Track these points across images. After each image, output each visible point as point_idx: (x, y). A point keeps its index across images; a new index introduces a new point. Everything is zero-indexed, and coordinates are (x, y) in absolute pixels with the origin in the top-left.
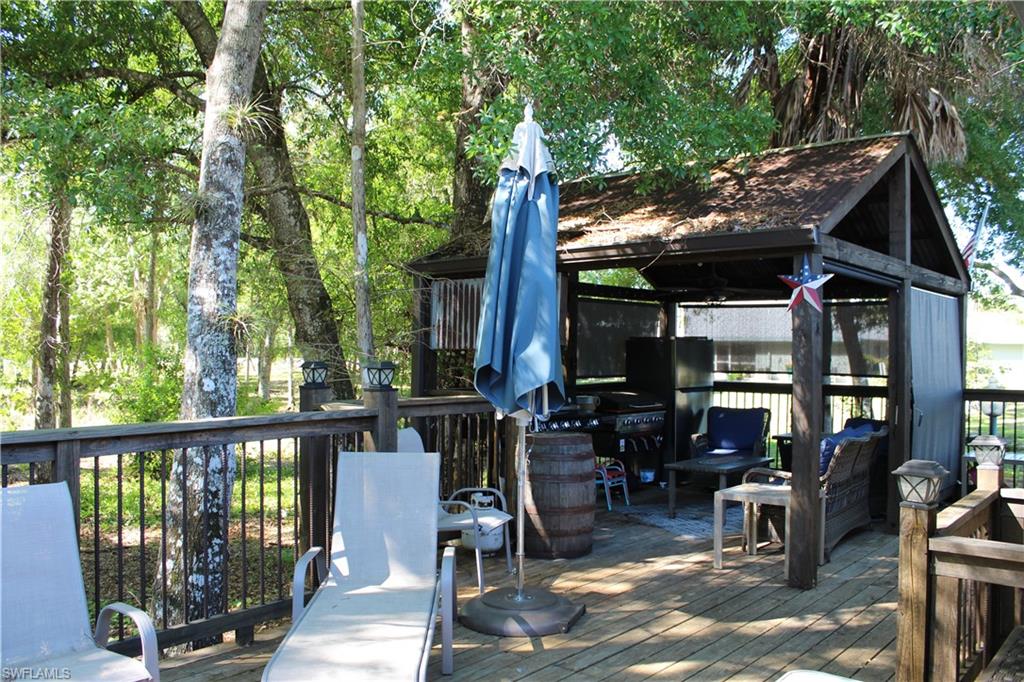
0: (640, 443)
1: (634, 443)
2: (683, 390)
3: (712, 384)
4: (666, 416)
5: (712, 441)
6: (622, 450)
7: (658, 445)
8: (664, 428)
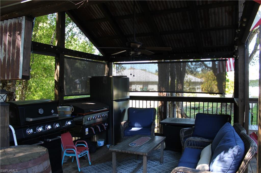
0: (96, 129)
1: (93, 129)
2: (116, 101)
3: (129, 97)
4: (109, 113)
5: (130, 124)
6: (87, 133)
7: (105, 128)
8: (108, 120)
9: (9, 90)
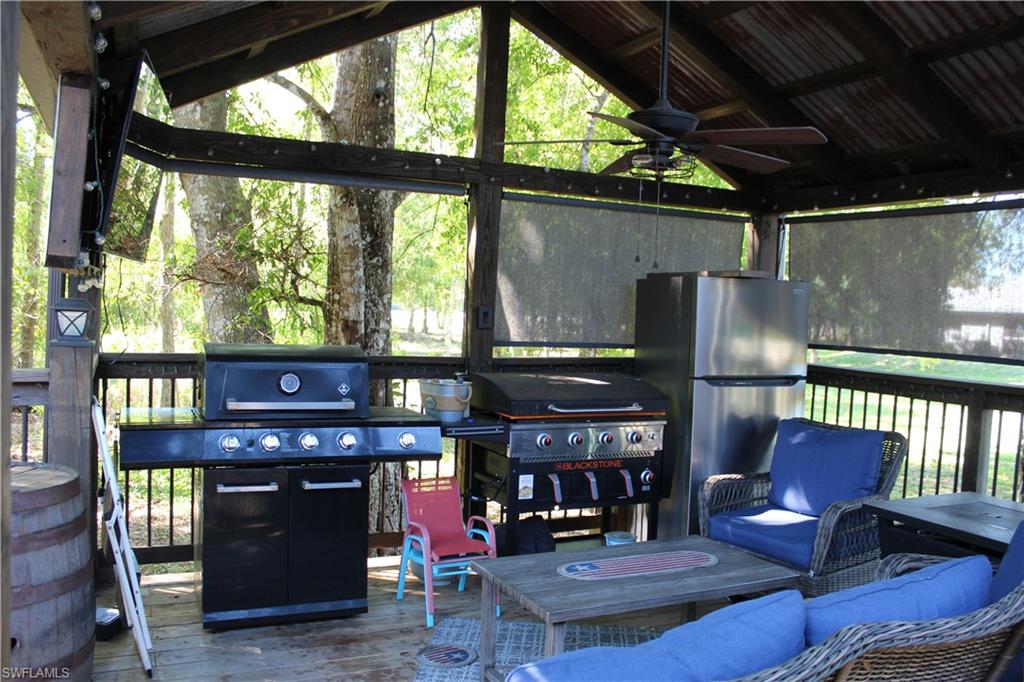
1: (556, 482)
2: (711, 380)
9: (346, 314)
